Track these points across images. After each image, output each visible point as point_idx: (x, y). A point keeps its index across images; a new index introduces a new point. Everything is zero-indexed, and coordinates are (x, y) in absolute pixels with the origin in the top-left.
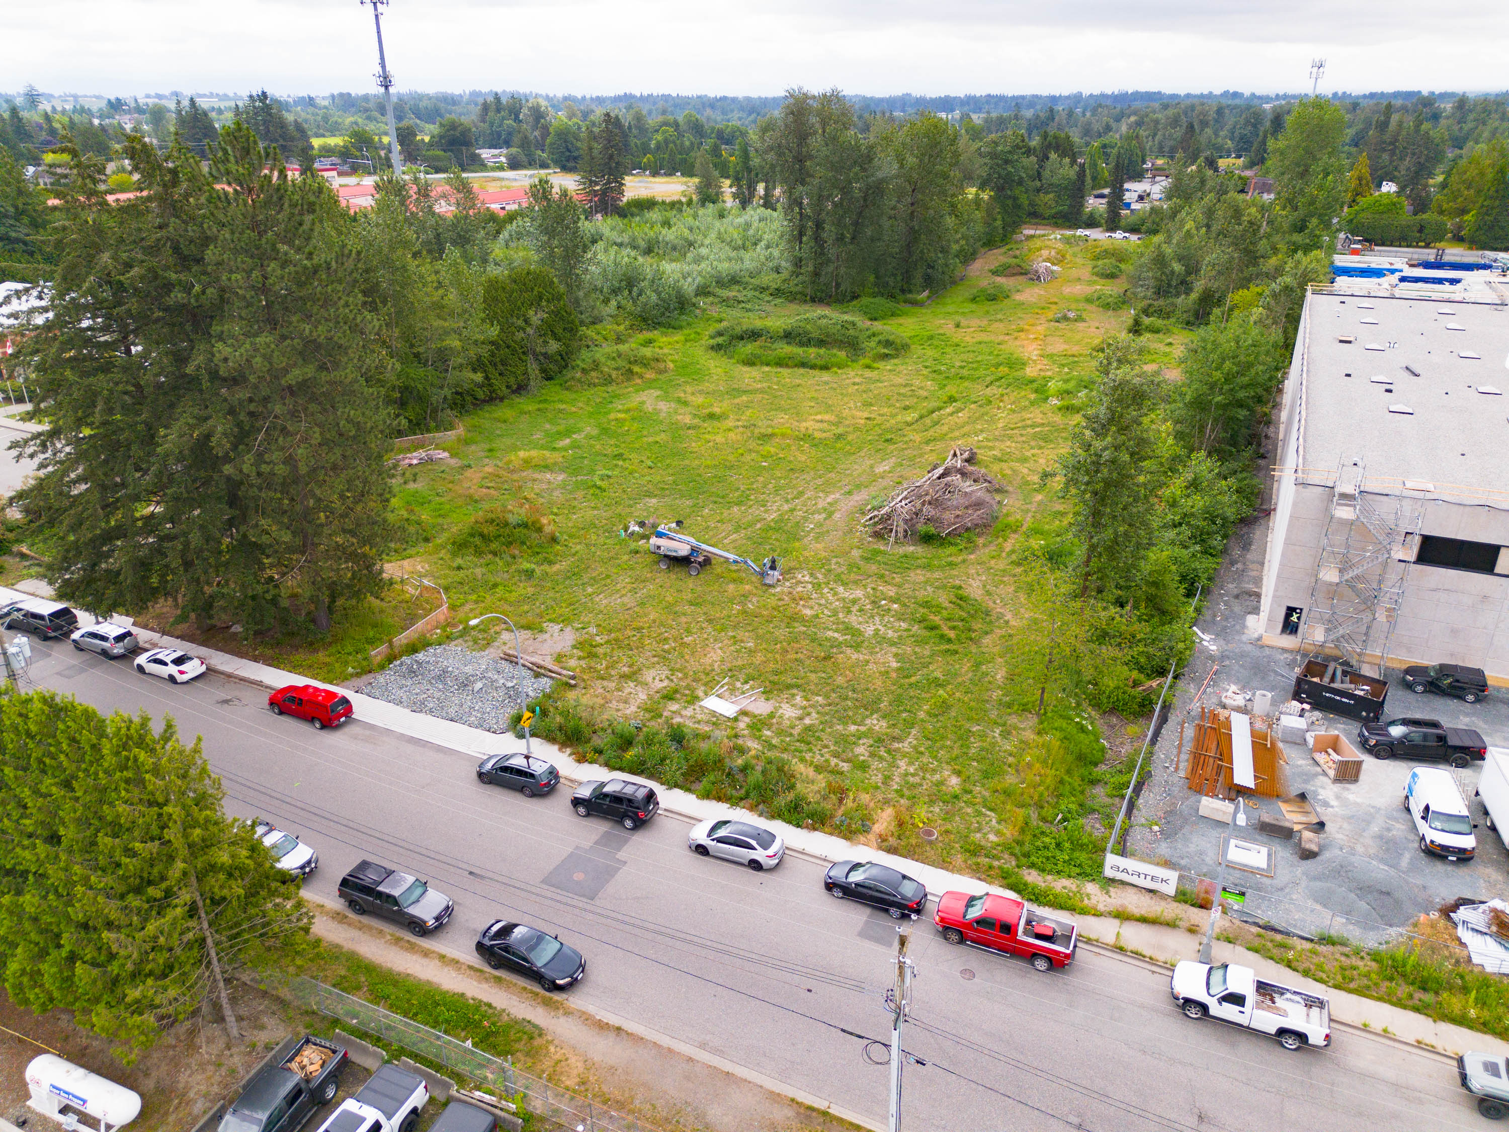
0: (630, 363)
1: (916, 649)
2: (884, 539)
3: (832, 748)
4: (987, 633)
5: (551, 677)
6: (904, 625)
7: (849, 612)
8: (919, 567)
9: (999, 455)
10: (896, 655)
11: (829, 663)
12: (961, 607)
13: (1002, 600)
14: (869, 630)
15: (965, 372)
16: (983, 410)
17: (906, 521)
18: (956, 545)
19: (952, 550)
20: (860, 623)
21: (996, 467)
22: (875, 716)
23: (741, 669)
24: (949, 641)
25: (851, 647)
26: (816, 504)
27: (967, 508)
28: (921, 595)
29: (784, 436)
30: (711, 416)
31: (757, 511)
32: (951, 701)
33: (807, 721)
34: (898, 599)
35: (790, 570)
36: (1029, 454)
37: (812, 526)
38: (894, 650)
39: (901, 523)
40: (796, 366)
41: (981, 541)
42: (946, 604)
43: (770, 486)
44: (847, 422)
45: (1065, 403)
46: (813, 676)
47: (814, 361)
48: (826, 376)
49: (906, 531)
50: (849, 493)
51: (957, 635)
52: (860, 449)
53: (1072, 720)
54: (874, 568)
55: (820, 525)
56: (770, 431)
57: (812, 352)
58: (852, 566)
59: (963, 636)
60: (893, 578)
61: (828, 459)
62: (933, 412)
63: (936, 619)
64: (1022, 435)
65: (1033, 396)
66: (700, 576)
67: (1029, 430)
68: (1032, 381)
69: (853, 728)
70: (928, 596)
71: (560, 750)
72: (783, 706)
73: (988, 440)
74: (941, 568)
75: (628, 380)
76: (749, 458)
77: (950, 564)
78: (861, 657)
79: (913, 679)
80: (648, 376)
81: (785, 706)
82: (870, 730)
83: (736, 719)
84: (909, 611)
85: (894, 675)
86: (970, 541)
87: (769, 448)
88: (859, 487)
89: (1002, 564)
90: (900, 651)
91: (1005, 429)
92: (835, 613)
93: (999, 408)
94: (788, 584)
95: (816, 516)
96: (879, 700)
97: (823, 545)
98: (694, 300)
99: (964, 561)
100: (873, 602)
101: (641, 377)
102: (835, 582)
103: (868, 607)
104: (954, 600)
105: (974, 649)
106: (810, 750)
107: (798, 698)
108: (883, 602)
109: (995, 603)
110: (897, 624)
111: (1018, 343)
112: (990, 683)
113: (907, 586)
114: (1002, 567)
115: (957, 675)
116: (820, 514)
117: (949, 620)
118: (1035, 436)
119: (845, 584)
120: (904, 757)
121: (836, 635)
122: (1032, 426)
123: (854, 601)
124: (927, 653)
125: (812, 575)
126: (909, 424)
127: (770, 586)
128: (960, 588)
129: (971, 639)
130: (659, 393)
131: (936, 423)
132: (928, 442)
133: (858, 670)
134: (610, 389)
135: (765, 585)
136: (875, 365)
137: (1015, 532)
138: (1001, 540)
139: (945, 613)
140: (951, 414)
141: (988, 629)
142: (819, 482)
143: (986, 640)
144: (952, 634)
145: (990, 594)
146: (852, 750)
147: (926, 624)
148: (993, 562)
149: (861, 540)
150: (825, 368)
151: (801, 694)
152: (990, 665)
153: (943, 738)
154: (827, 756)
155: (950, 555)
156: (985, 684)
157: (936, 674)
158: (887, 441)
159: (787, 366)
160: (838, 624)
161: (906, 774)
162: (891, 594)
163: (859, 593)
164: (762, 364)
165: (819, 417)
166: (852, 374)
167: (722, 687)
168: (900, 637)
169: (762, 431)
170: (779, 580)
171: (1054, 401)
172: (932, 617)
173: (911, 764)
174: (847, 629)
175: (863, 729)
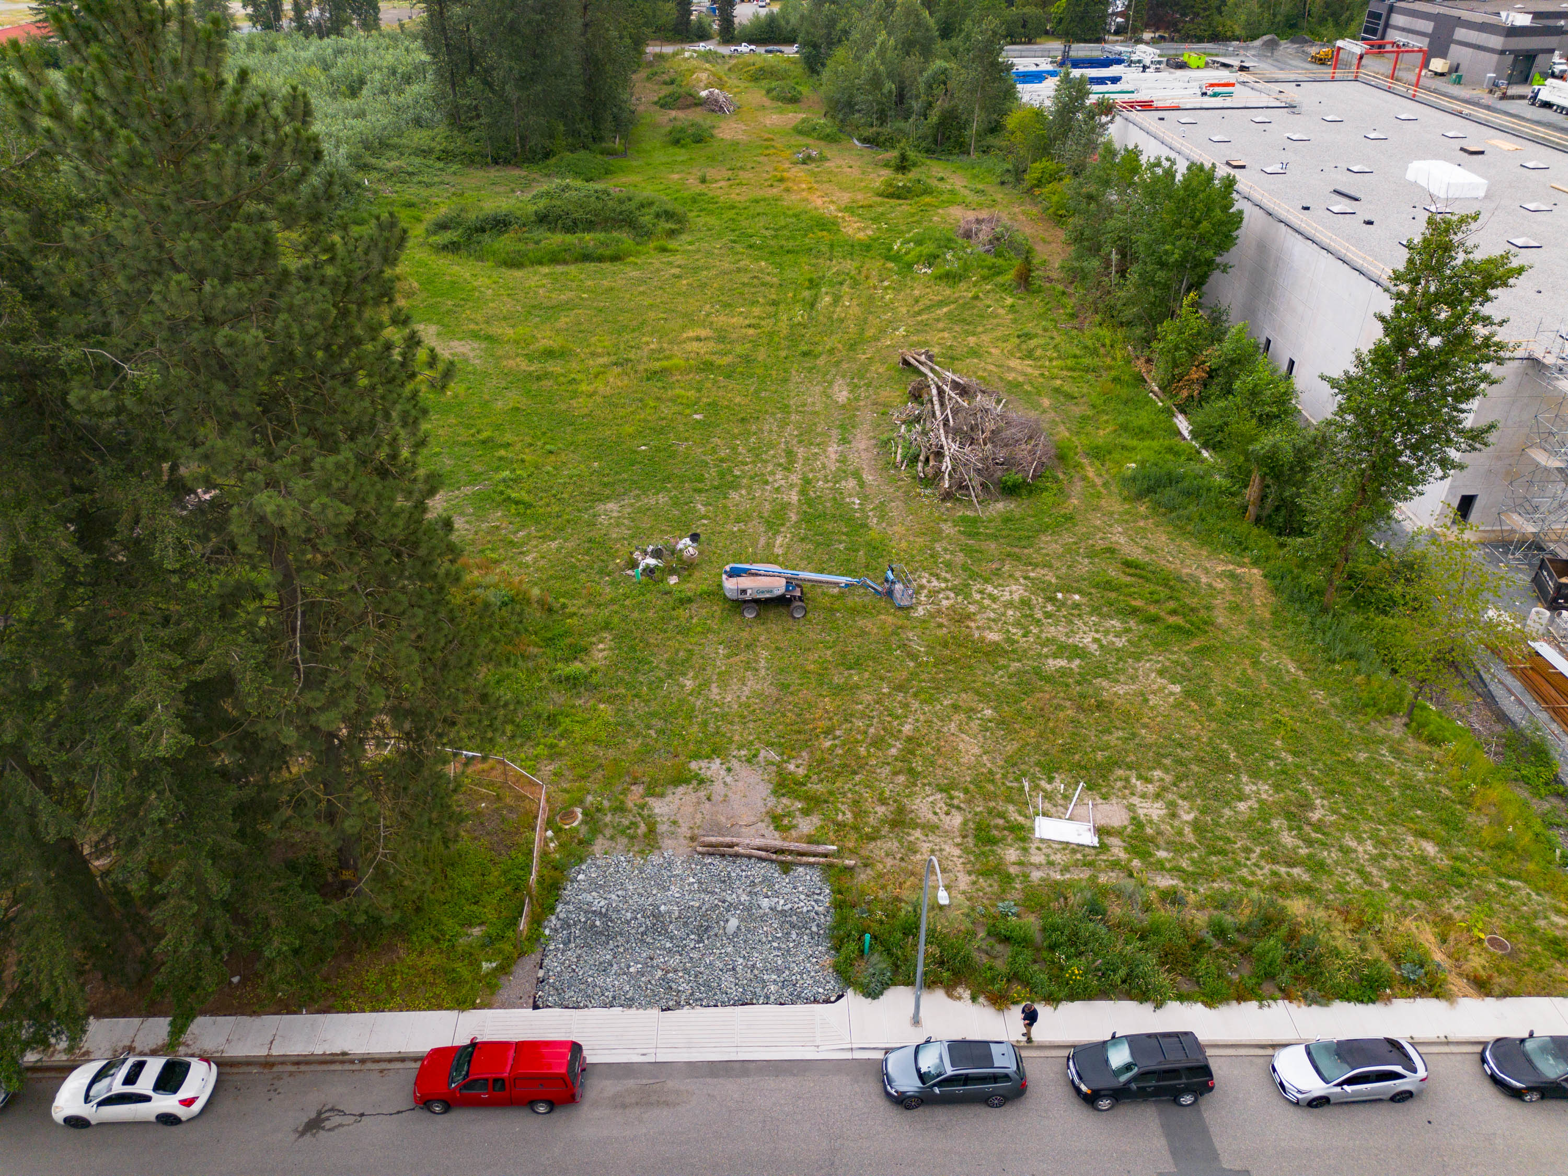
1: (1170, 657)
3: (1256, 849)
5: (811, 865)
6: (1116, 624)
9: (945, 351)
10: (1160, 673)
14: (1089, 644)
15: (787, 244)
16: (861, 293)
18: (1046, 489)
19: (1048, 497)
20: (1068, 636)
22: (1244, 778)
24: (1189, 633)
25: (1099, 676)
26: (825, 466)
28: (1085, 572)
29: (679, 369)
31: (766, 493)
33: (1185, 816)
34: (1069, 586)
37: (857, 501)
38: (1148, 665)
40: (578, 260)
41: (1061, 476)
42: (1126, 578)
43: (742, 450)
44: (733, 336)
45: (939, 270)
47: (597, 251)
48: (624, 270)
50: (844, 439)
51: (1191, 622)
52: (788, 372)
54: (993, 546)
55: (863, 497)
58: (966, 550)
59: (1194, 621)
60: (1029, 556)
61: (766, 394)
62: (813, 304)
63: (1143, 605)
64: (936, 320)
65: (892, 266)
67: (936, 312)
68: (868, 246)
69: (1243, 807)
70: (1093, 572)
71: (950, 995)
72: (1133, 801)
73: (911, 333)
76: (668, 410)
77: (1066, 518)
78: (1128, 689)
82: (1262, 802)
83: (1104, 847)
84: (1098, 600)
86: (1056, 480)
87: (680, 392)
88: (845, 428)
89: (1116, 505)
90: (1157, 666)
91: (911, 314)
93: (875, 288)
95: (844, 484)
97: (900, 527)
99: (1075, 510)
100: (1048, 598)
102: (973, 579)
103: (1050, 607)
104: (1127, 569)
108: (1059, 595)
109: (1169, 562)
110: (1107, 624)
111: (796, 197)
112: (1296, 682)
116: (845, 480)
117: (1158, 601)
118: (952, 319)
119: (987, 580)
120: (1341, 831)
121: (1063, 663)
122: (934, 306)
123: (1026, 604)
124: (1186, 658)
125: (935, 576)
126: (805, 326)
131: (832, 319)
132: (853, 348)
136: (671, 246)
140: (836, 304)
142: (792, 430)
144: (1181, 622)
145: (1152, 550)
146: (1279, 844)
147: (1138, 615)
148: (1103, 503)
150: (617, 258)
151: (1132, 774)
154: (1266, 865)
155: (1053, 505)
156: (1295, 686)
159: (568, 262)
160: (1045, 644)
161: (1374, 858)
162: (1053, 580)
163: (1017, 589)
164: (533, 263)
165: (691, 333)
166: (658, 262)
167: (1033, 797)
169: (645, 366)
171: (922, 269)
172: (1134, 603)
174: (1064, 649)
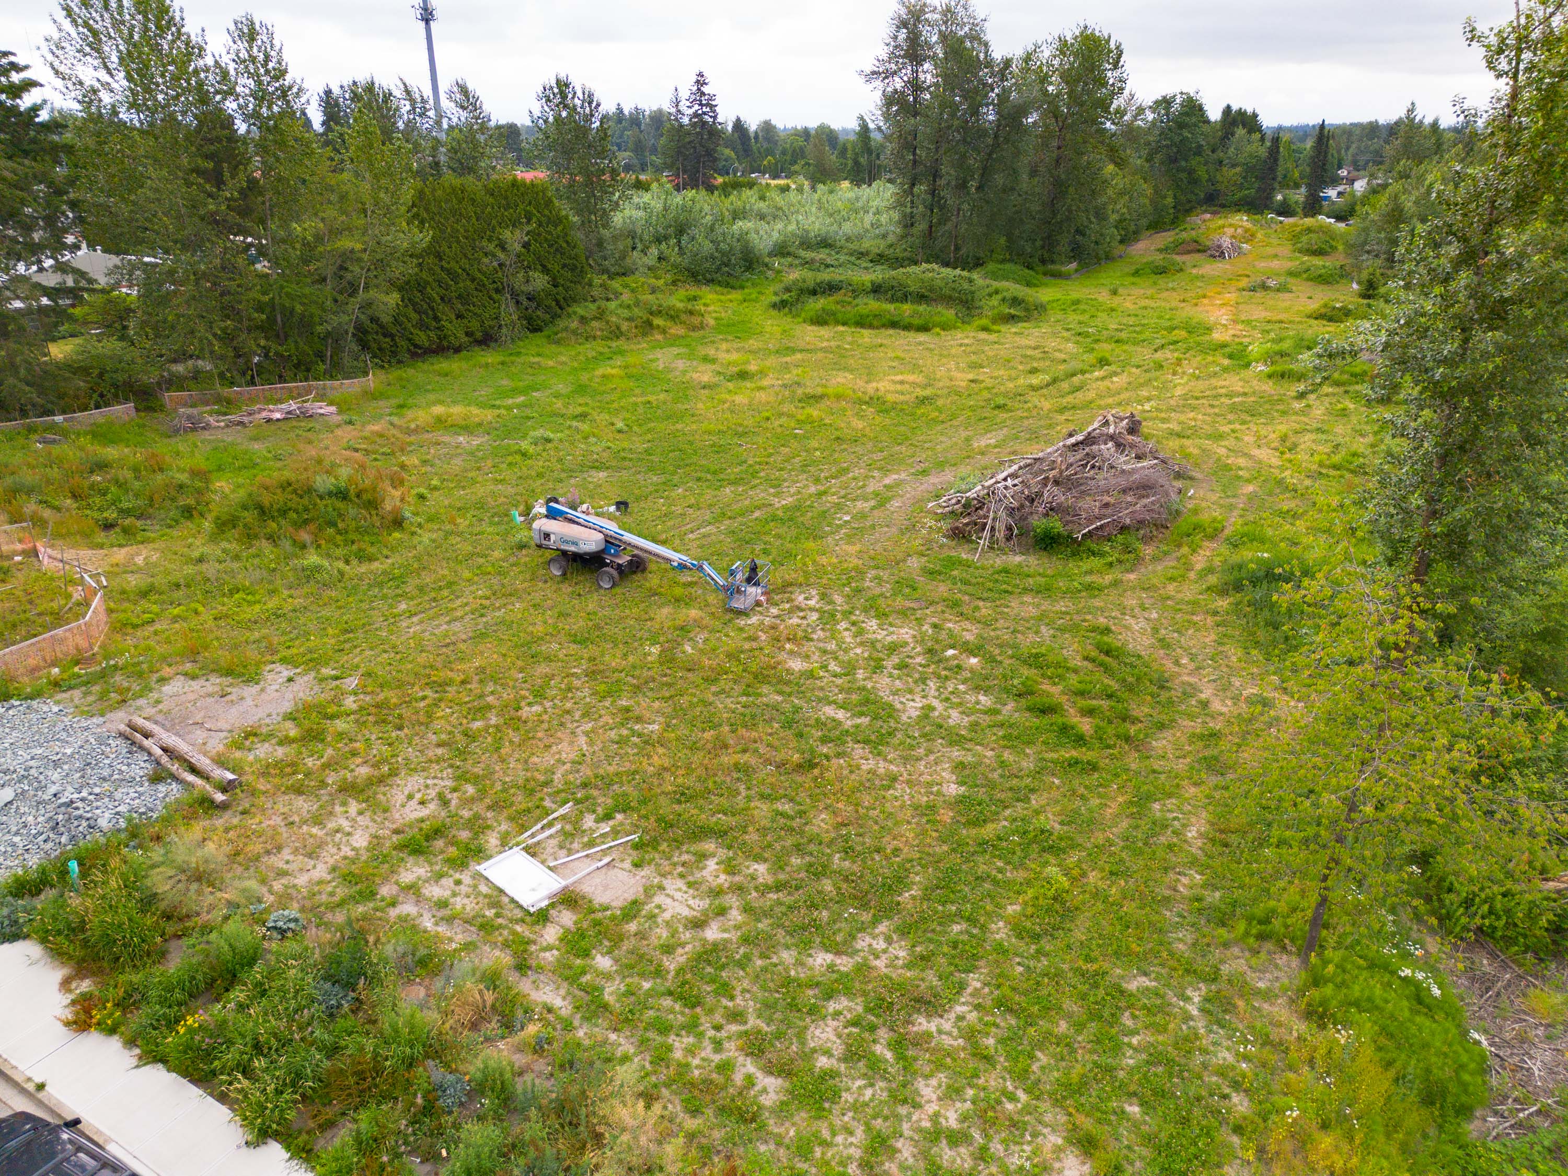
0: (651, 313)
1: (1007, 755)
2: (970, 541)
3: (753, 1022)
4: (1162, 727)
5: (183, 784)
6: (985, 700)
7: (878, 667)
8: (1026, 590)
9: (1177, 428)
10: (960, 767)
11: (806, 779)
12: (1107, 669)
13: (1193, 657)
14: (912, 708)
15: (1124, 335)
16: (1148, 375)
17: (1011, 511)
18: (1102, 555)
19: (1095, 562)
20: (895, 693)
21: (1174, 444)
22: (882, 928)
23: (607, 782)
24: (1080, 740)
25: (866, 742)
26: (864, 486)
27: (1124, 491)
28: (1028, 642)
29: (839, 397)
30: (743, 375)
31: (760, 495)
32: (1076, 897)
33: (712, 933)
34: (980, 648)
35: (786, 587)
36: (1227, 429)
37: (847, 518)
38: (956, 753)
39: (1002, 514)
40: (884, 326)
41: (1148, 551)
42: (1078, 662)
43: (797, 460)
44: (941, 384)
45: (1279, 368)
46: (762, 810)
47: (908, 320)
48: (922, 337)
49: (1009, 529)
50: (924, 472)
51: (1098, 728)
52: (953, 417)
53: (1393, 973)
54: (943, 589)
55: (863, 516)
56: (820, 391)
57: (907, 308)
58: (905, 585)
59: (1110, 730)
60: (977, 608)
61: (903, 429)
62: (1074, 375)
63: (1054, 692)
64: (1212, 406)
65: (1226, 362)
66: (617, 590)
67: (1223, 400)
68: (1224, 346)
69: (821, 959)
70: (1041, 644)
71: (65, 982)
72: (669, 883)
73: (1158, 410)
74: (1070, 593)
75: (644, 334)
76: (777, 423)
77: (1089, 587)
78: (882, 767)
79: (989, 831)
80: (672, 331)
81: (674, 885)
82: (863, 969)
83: (542, 917)
84: (999, 672)
85: (947, 816)
86: (1127, 550)
87: (814, 412)
88: (941, 465)
89: (1190, 591)
90: (970, 759)
91: (1184, 397)
92: (850, 669)
93: (1174, 374)
94: (774, 611)
95: (859, 504)
96: (900, 881)
97: (858, 547)
98: (767, 260)
99: (1116, 583)
100: (930, 651)
101: (664, 332)
102: (865, 610)
103: (919, 660)
104: (1094, 654)
105: (1133, 761)
106: (692, 1027)
107: (712, 864)
108: (950, 652)
109: (1177, 663)
110: (971, 698)
111: (1199, 309)
112: (1170, 847)
113: (1001, 623)
114: (1189, 596)
115: (1092, 823)
116: (866, 500)
117: (1082, 694)
118: (1233, 408)
119: (882, 616)
120: (940, 1066)
121: (840, 715)
122: (1229, 396)
123: (893, 648)
124: (1028, 765)
125: (823, 596)
126: (1034, 388)
127: (740, 613)
128: (1107, 631)
129: (1128, 739)
130: (682, 350)
131: (1078, 389)
132: (1062, 410)
133: (867, 800)
134: (614, 344)
135: (731, 610)
136: (995, 327)
137: (1212, 537)
138: (1185, 550)
139: (1073, 680)
140: (1103, 378)
141: (1164, 718)
142: (878, 456)
143: (1161, 743)
144: (1085, 726)
145: (1168, 646)
146: (801, 1035)
147: (1031, 701)
148: (1171, 588)
149: (928, 542)
150: (924, 328)
151: (722, 853)
152: (1171, 803)
153: (1050, 1009)
154: (731, 1050)
155: (1090, 572)
156: (1160, 853)
157: (1042, 821)
158: (998, 407)
159: (871, 326)
160: (849, 691)
161: (936, 1134)
162: (969, 637)
163: (905, 633)
164: (837, 322)
165: (899, 378)
166: (960, 336)
167: (550, 825)
168: (974, 727)
169: (808, 390)
170: (758, 604)
171: (1261, 367)
172: (1046, 687)
173: (952, 1093)
174: (866, 702)
175: (845, 964)
